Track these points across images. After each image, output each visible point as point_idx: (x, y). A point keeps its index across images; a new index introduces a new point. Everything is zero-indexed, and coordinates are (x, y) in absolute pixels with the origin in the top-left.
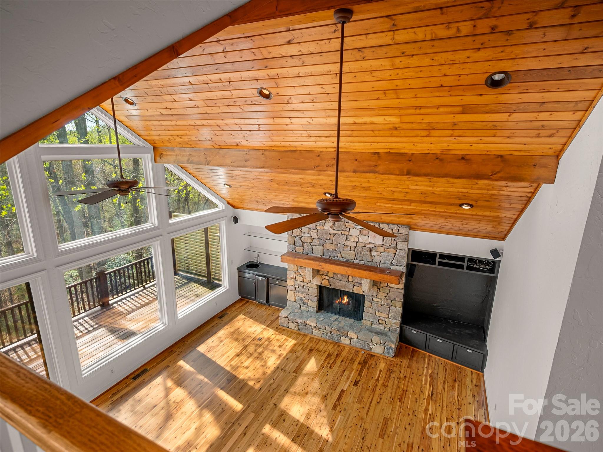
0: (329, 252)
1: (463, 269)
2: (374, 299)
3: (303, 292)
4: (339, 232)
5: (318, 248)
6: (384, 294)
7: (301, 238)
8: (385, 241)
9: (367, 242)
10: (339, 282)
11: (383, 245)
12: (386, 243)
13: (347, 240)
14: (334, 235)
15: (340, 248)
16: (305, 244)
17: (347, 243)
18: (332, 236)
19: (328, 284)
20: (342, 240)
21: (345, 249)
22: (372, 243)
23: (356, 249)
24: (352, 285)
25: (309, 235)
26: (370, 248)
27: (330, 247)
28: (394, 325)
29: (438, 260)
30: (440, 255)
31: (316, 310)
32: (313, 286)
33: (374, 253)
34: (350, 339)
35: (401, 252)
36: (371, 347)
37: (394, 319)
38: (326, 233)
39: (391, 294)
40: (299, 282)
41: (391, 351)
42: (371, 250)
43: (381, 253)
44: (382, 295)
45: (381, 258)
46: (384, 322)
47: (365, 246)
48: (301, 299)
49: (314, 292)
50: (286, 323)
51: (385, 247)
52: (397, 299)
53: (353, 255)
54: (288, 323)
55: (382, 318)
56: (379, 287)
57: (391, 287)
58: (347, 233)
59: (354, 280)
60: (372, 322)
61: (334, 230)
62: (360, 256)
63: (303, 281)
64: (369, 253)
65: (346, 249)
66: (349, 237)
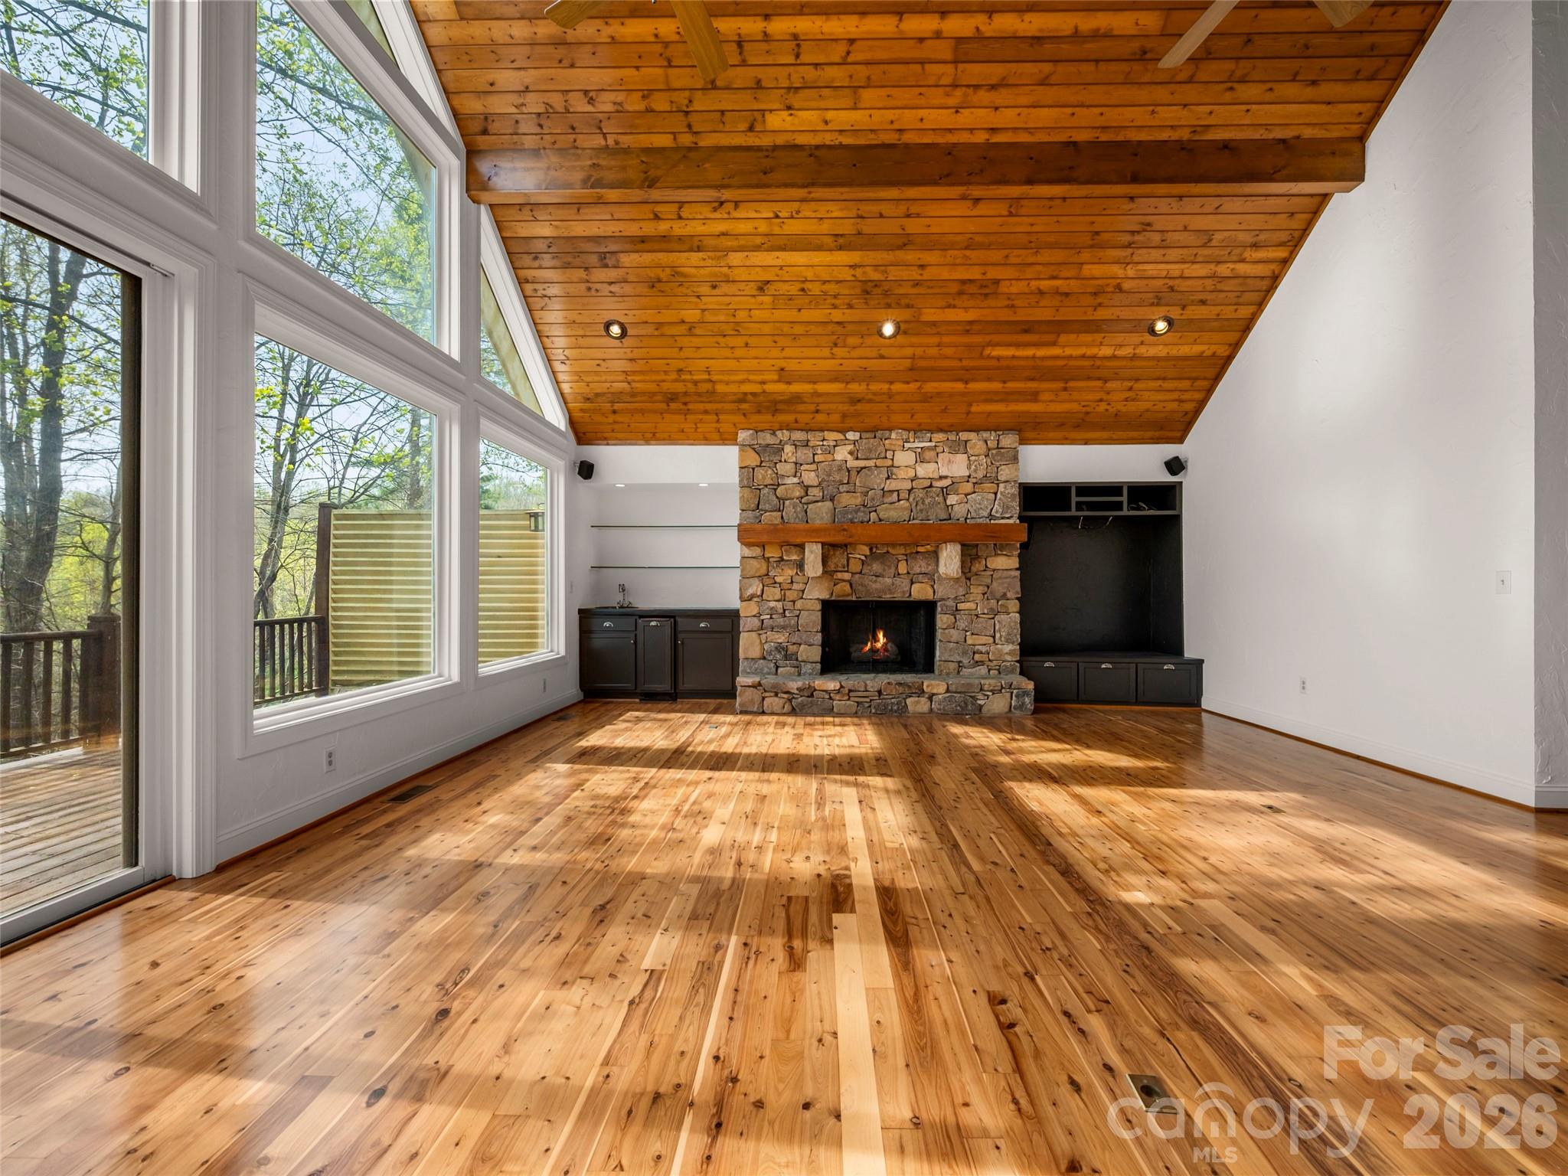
0: (847, 513)
1: (1121, 509)
2: (961, 606)
3: (784, 627)
4: (871, 463)
5: (820, 508)
6: (981, 588)
7: (775, 490)
8: (973, 467)
9: (936, 476)
10: (876, 581)
11: (969, 477)
12: (975, 471)
13: (888, 478)
14: (858, 472)
15: (873, 499)
16: (787, 502)
17: (891, 485)
18: (853, 473)
19: (850, 591)
20: (877, 480)
21: (886, 500)
22: (946, 477)
23: (912, 496)
24: (907, 582)
25: (796, 480)
26: (942, 488)
27: (847, 500)
28: (1009, 658)
29: (1074, 499)
30: (1077, 488)
31: (819, 666)
32: (809, 605)
33: (952, 500)
34: (930, 698)
35: (1009, 486)
36: (981, 702)
37: (1008, 641)
38: (840, 469)
39: (995, 584)
40: (772, 604)
41: (1027, 700)
42: (945, 492)
43: (966, 495)
44: (977, 591)
45: (968, 506)
46: (984, 657)
47: (931, 486)
48: (780, 648)
49: (812, 619)
50: (758, 699)
51: (974, 480)
52: (1009, 595)
53: (906, 509)
54: (763, 698)
55: (980, 647)
56: (969, 575)
57: (994, 570)
58: (889, 463)
59: (912, 569)
60: (960, 662)
61: (857, 459)
62: (921, 510)
63: (783, 599)
64: (940, 499)
65: (888, 500)
66: (895, 470)
